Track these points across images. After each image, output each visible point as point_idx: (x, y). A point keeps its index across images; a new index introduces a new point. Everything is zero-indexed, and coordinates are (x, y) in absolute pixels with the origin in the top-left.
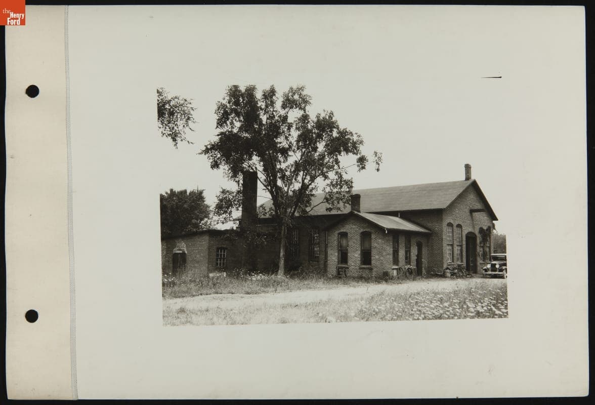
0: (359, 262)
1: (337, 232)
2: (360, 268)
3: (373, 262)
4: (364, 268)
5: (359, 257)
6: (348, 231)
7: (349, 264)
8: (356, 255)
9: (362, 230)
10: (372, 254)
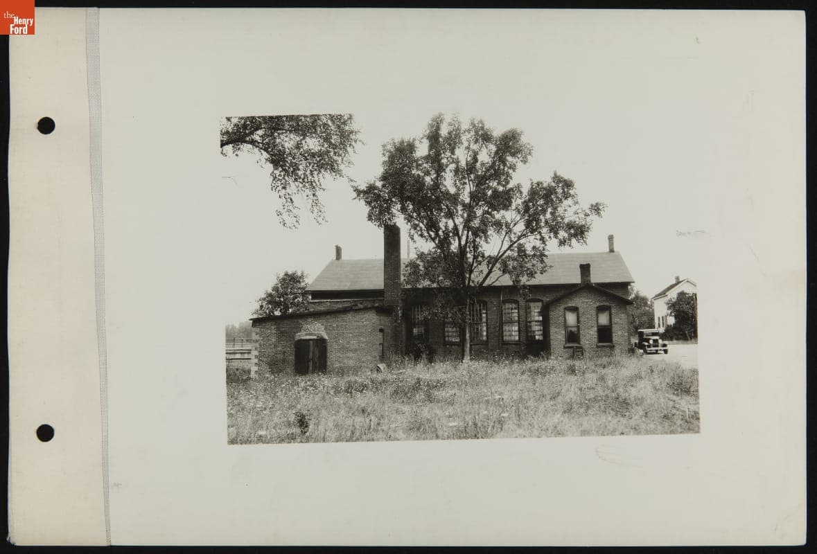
0: (596, 340)
1: (563, 307)
2: (598, 347)
3: (614, 339)
4: (604, 346)
5: (596, 334)
6: (579, 306)
7: (581, 343)
8: (592, 333)
9: (598, 304)
10: (613, 331)
